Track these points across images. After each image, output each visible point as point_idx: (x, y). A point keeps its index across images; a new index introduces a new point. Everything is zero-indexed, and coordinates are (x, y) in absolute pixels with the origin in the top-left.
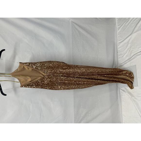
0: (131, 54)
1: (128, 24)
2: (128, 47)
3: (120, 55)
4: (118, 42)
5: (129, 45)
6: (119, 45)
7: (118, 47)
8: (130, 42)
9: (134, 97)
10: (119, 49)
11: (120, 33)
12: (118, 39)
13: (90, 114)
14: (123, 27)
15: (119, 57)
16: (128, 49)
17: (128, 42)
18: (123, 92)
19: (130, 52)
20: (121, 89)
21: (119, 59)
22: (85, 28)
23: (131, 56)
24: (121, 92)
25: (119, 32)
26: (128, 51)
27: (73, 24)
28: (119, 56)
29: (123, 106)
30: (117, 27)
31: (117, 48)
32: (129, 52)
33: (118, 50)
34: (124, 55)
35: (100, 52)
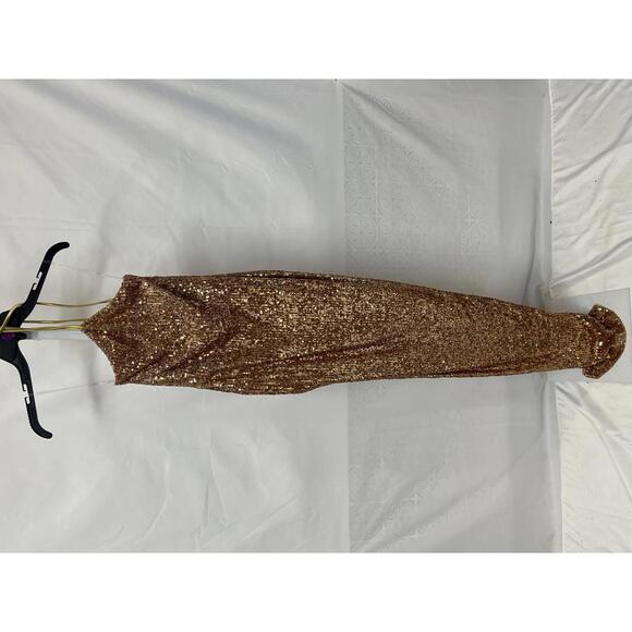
0: (609, 235)
1: (603, 99)
2: (597, 206)
3: (561, 236)
4: (555, 176)
5: (603, 196)
6: (556, 190)
7: (555, 199)
8: (607, 182)
9: (615, 429)
10: (555, 210)
11: (562, 134)
12: (557, 162)
13: (419, 495)
14: (580, 109)
15: (554, 244)
16: (597, 214)
17: (599, 181)
18: (566, 400)
19: (605, 225)
20: (558, 388)
21: (556, 255)
22: (403, 113)
23: (611, 247)
24: (558, 401)
25: (561, 131)
26: (598, 224)
27: (353, 95)
28: (556, 239)
29: (563, 464)
30: (554, 106)
31: (548, 202)
32: (601, 227)
33: (553, 213)
34: (577, 240)
35: (469, 220)
